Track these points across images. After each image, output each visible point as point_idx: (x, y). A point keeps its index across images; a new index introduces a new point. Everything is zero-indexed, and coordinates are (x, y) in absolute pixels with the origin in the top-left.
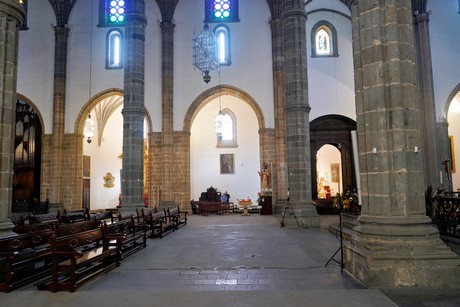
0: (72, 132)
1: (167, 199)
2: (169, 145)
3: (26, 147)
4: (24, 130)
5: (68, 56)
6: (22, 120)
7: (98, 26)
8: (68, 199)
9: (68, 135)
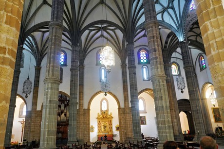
0: (87, 108)
1: (130, 136)
2: (129, 113)
3: (65, 115)
4: (65, 108)
5: (84, 77)
6: (64, 103)
7: (96, 65)
8: (85, 137)
9: (85, 109)
